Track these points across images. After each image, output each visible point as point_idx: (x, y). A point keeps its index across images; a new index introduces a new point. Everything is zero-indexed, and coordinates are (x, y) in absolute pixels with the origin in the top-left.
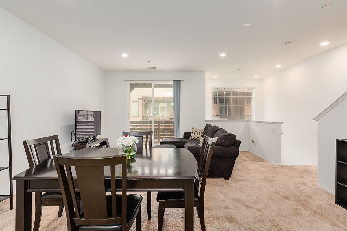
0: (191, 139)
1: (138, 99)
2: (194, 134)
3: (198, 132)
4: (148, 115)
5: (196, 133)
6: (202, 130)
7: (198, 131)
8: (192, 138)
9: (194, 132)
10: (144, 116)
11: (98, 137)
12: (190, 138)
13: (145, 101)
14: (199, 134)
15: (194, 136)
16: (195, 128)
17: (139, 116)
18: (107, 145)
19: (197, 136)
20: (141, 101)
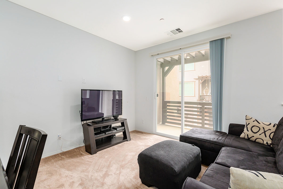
0: (244, 138)
1: (194, 79)
2: (249, 129)
3: (262, 129)
4: (205, 95)
5: (255, 130)
6: (272, 125)
7: (261, 126)
8: (246, 137)
9: (249, 127)
10: (201, 96)
11: (120, 117)
12: (242, 135)
13: (202, 80)
14: (262, 131)
15: (250, 134)
16: (253, 119)
17: (195, 96)
18: (125, 128)
19: (256, 136)
20: (197, 81)
